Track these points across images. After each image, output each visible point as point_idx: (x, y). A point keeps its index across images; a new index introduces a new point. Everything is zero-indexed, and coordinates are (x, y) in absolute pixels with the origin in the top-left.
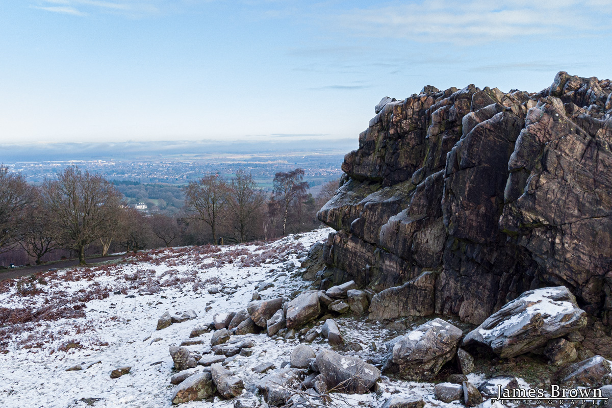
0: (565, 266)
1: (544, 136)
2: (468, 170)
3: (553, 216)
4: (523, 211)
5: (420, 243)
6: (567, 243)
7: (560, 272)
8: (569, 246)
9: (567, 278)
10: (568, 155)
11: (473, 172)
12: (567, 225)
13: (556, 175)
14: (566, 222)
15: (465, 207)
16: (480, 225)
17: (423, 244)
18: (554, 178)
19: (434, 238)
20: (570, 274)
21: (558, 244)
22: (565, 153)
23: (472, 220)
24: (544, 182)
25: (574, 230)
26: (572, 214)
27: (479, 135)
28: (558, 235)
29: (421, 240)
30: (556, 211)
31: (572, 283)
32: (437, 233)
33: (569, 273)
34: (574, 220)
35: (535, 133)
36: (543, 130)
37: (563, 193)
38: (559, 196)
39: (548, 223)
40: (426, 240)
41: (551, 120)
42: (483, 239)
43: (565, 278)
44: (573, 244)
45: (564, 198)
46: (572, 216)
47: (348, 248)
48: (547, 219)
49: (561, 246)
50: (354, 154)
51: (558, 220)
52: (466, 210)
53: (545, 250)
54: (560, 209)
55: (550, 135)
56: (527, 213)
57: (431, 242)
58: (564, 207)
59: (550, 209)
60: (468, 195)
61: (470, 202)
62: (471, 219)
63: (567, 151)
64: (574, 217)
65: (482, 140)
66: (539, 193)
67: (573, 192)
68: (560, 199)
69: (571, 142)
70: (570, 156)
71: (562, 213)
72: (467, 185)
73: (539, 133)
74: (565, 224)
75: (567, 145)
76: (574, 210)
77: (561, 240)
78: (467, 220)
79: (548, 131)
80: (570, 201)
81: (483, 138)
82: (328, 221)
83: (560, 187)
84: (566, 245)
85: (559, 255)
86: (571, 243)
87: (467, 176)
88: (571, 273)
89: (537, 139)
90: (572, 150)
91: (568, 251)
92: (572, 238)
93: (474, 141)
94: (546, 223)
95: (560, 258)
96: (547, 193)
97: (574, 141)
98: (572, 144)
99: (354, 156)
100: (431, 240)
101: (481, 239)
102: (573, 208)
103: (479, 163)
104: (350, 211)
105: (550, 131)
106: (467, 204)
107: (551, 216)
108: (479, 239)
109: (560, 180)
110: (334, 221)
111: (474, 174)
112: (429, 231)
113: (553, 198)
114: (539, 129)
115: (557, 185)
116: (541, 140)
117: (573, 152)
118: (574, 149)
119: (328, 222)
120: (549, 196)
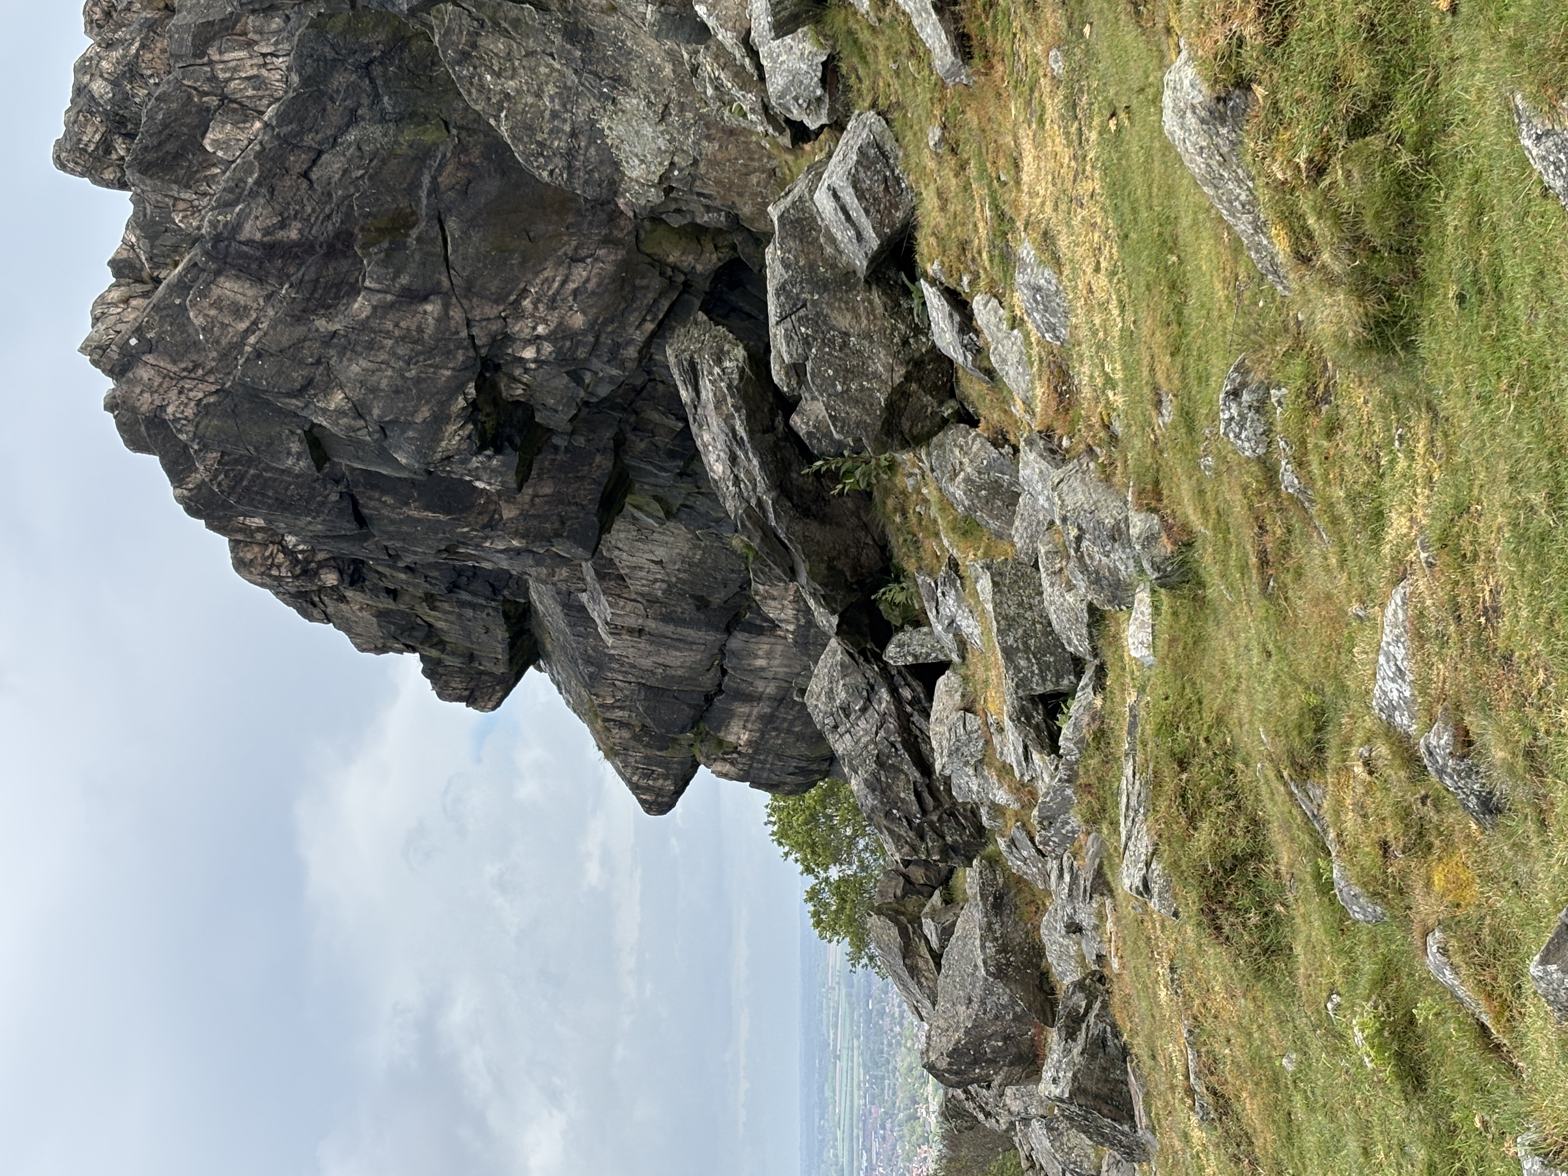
0: (609, 329)
1: (202, 380)
2: (366, 511)
3: (448, 373)
4: (438, 456)
5: (664, 586)
6: (534, 328)
7: (630, 342)
8: (545, 321)
9: (652, 321)
10: (255, 323)
11: (371, 498)
12: (475, 331)
13: (318, 362)
14: (464, 334)
15: (492, 518)
16: (549, 471)
17: (668, 575)
18: (328, 368)
19: (646, 540)
20: (636, 314)
21: (538, 351)
22: (248, 332)
23: (535, 495)
24: (339, 396)
25: (492, 311)
26: (438, 320)
27: (245, 483)
28: (510, 351)
29: (656, 581)
30: (431, 366)
31: (665, 305)
32: (629, 531)
33: (634, 318)
34: (456, 314)
35: (192, 404)
36: (181, 383)
37: (370, 346)
38: (383, 356)
39: (472, 385)
40: (653, 567)
41: (150, 358)
42: (598, 459)
43: (650, 327)
44: (536, 308)
45: (389, 343)
46: (444, 317)
47: (749, 743)
48: (460, 388)
49: (546, 344)
50: (432, 670)
51: (460, 356)
52: (501, 515)
53: (566, 379)
54: (422, 353)
55: (196, 366)
56: (443, 444)
57: (661, 553)
58: (415, 342)
59: (425, 380)
60: (448, 513)
61: (473, 505)
62: (532, 500)
63: (242, 326)
64: (446, 313)
65: (259, 476)
66: (376, 412)
67: (368, 318)
68: (393, 353)
69: (213, 312)
70: (258, 318)
71: (436, 347)
72: (415, 514)
73: (191, 394)
74: (472, 337)
75: (224, 326)
76: (425, 312)
77: (528, 342)
78: (532, 512)
79: (184, 370)
80: (397, 325)
81: (252, 472)
82: (669, 786)
83: (353, 351)
84: (541, 329)
85: (576, 346)
86: (533, 316)
87: (385, 512)
88: (635, 310)
89: (212, 399)
90: (239, 311)
91: (560, 324)
92: (518, 313)
93: (264, 495)
94: (471, 389)
95: (585, 344)
96: (374, 390)
97: (211, 305)
98: (221, 310)
99: (441, 670)
100: (652, 552)
101: (599, 467)
102: (419, 316)
103: (337, 482)
104: (622, 724)
105: (183, 365)
106: (480, 513)
107: (449, 378)
108: (598, 473)
109: (332, 352)
110: (667, 768)
111: (377, 495)
112: (625, 556)
113: (389, 373)
114: (180, 393)
115: (350, 360)
116: (213, 388)
117: (245, 307)
118: (234, 303)
119: (675, 784)
120: (384, 383)
